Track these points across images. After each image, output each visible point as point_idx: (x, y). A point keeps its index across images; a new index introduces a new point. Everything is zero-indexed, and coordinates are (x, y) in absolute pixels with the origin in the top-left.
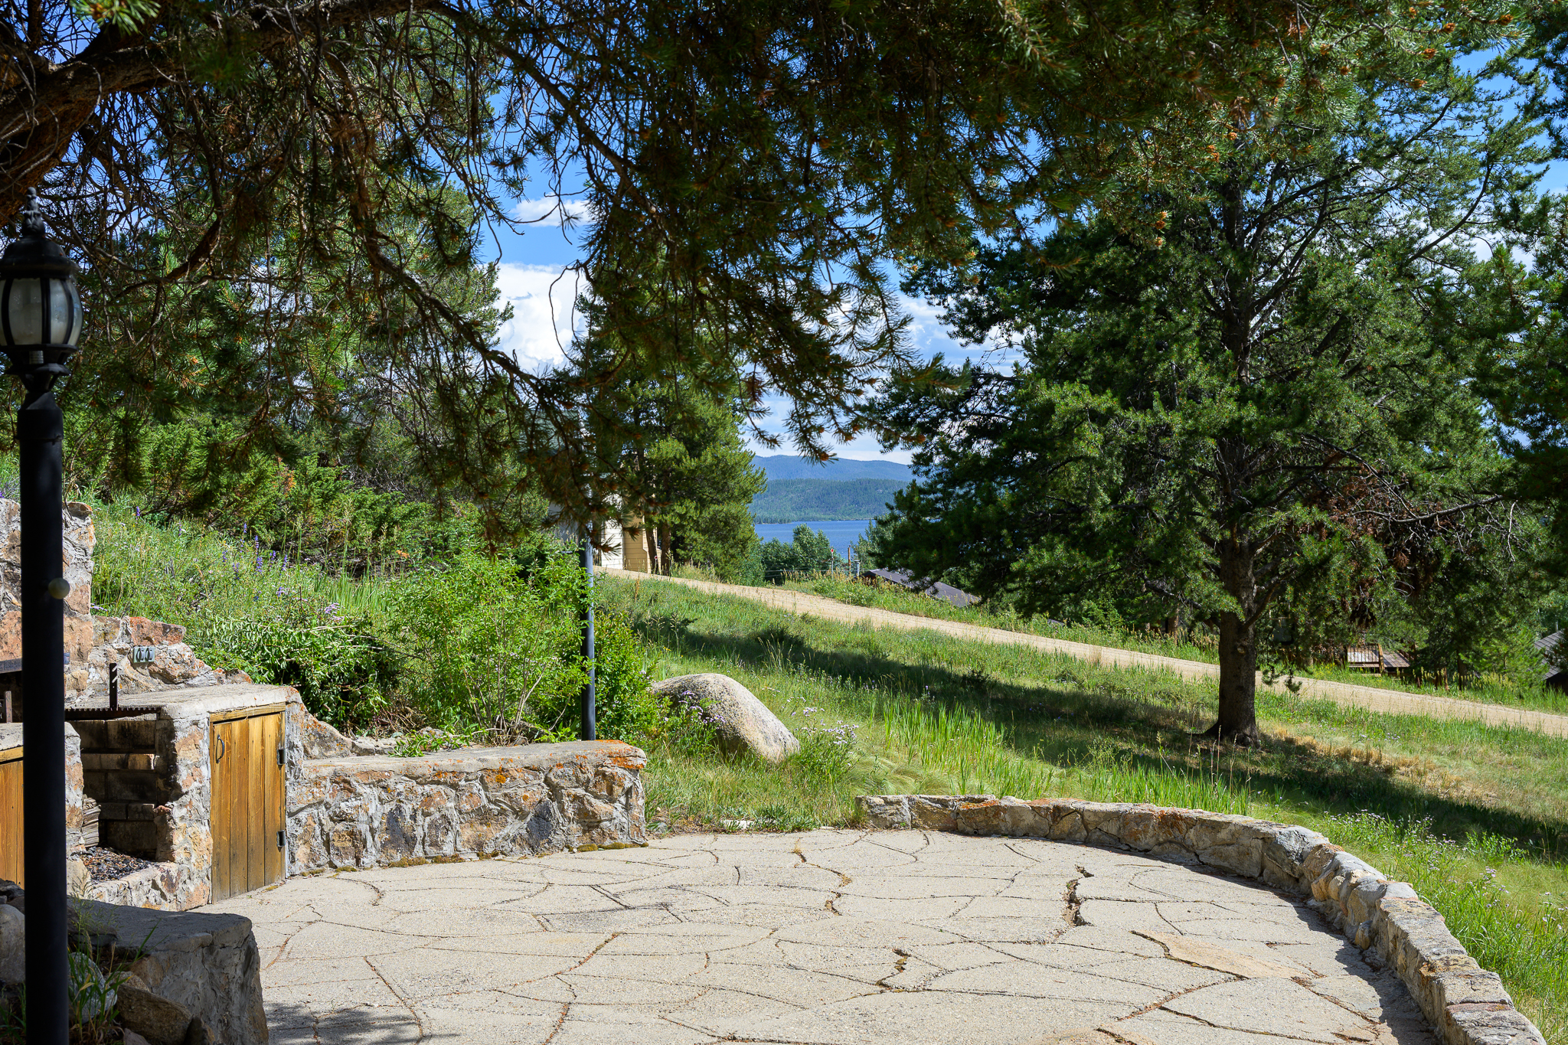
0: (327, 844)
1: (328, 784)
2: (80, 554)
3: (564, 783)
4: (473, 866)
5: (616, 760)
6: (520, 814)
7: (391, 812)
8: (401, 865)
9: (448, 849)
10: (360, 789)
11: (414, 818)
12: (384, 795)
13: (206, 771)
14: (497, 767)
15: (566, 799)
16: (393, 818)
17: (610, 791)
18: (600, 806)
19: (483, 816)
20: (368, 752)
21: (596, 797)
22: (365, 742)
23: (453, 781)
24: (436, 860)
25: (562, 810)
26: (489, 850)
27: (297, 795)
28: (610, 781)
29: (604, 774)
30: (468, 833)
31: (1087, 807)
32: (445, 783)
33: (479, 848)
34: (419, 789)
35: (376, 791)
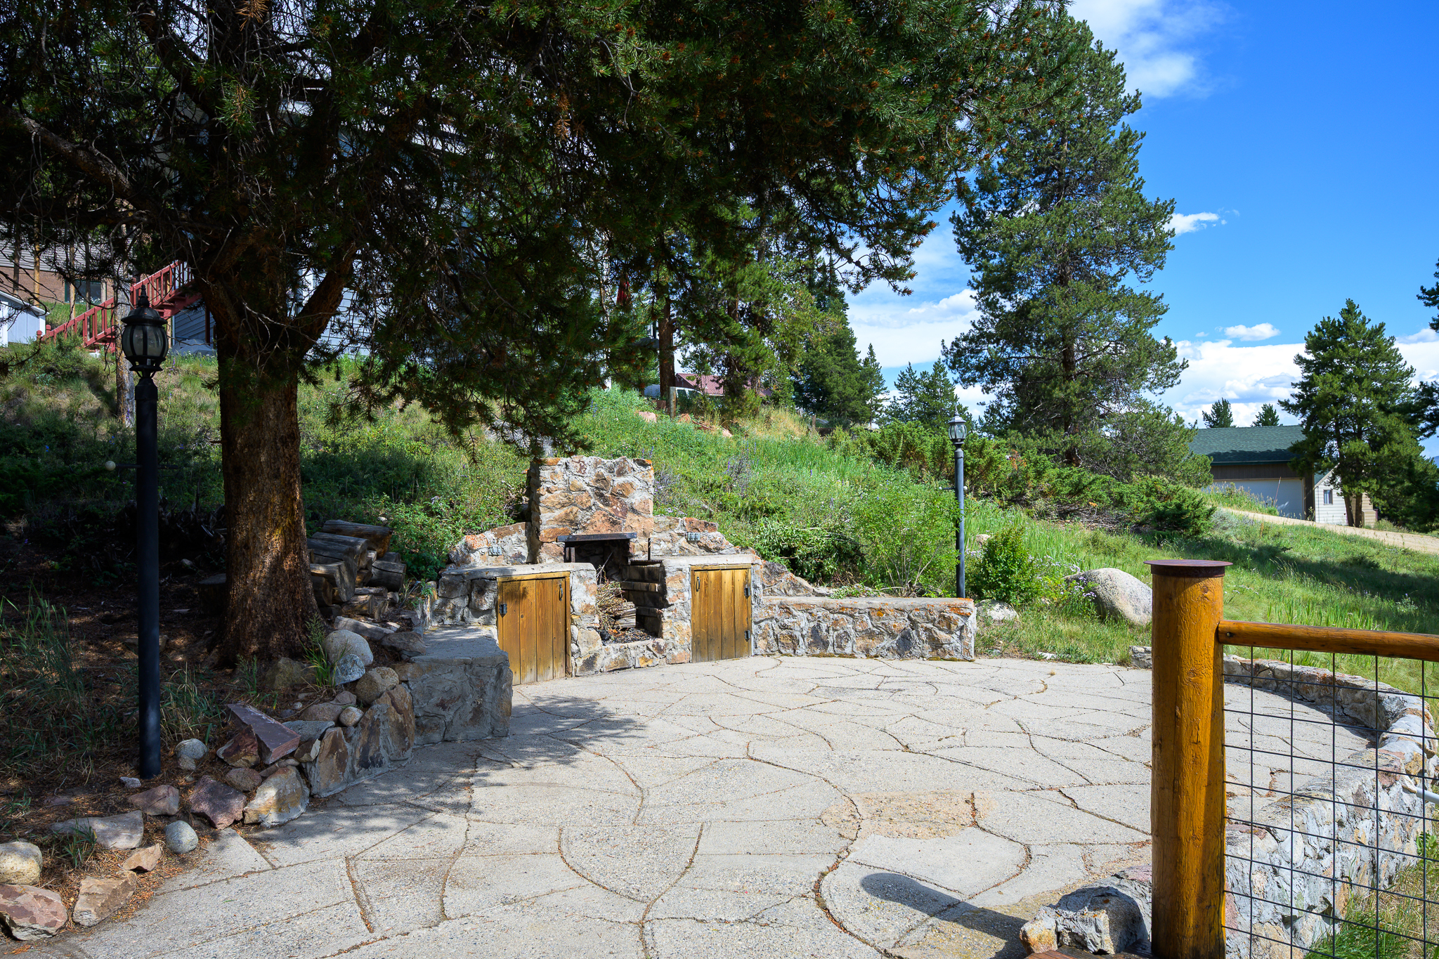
0: (777, 640)
1: (777, 608)
2: (643, 484)
3: (918, 620)
4: (862, 662)
5: (952, 609)
6: (892, 635)
7: (814, 627)
8: (818, 656)
9: (848, 650)
10: (795, 613)
11: (827, 631)
12: (810, 618)
13: (688, 595)
14: (878, 607)
15: (920, 629)
16: (815, 631)
17: (949, 627)
18: (942, 636)
19: (870, 635)
20: (822, 595)
21: (940, 630)
22: (823, 589)
23: (851, 613)
24: (841, 656)
25: (919, 636)
26: (873, 654)
27: (757, 613)
28: (949, 621)
29: (944, 616)
30: (860, 643)
31: (1278, 667)
32: (846, 614)
33: (867, 651)
34: (831, 616)
35: (806, 615)
